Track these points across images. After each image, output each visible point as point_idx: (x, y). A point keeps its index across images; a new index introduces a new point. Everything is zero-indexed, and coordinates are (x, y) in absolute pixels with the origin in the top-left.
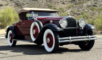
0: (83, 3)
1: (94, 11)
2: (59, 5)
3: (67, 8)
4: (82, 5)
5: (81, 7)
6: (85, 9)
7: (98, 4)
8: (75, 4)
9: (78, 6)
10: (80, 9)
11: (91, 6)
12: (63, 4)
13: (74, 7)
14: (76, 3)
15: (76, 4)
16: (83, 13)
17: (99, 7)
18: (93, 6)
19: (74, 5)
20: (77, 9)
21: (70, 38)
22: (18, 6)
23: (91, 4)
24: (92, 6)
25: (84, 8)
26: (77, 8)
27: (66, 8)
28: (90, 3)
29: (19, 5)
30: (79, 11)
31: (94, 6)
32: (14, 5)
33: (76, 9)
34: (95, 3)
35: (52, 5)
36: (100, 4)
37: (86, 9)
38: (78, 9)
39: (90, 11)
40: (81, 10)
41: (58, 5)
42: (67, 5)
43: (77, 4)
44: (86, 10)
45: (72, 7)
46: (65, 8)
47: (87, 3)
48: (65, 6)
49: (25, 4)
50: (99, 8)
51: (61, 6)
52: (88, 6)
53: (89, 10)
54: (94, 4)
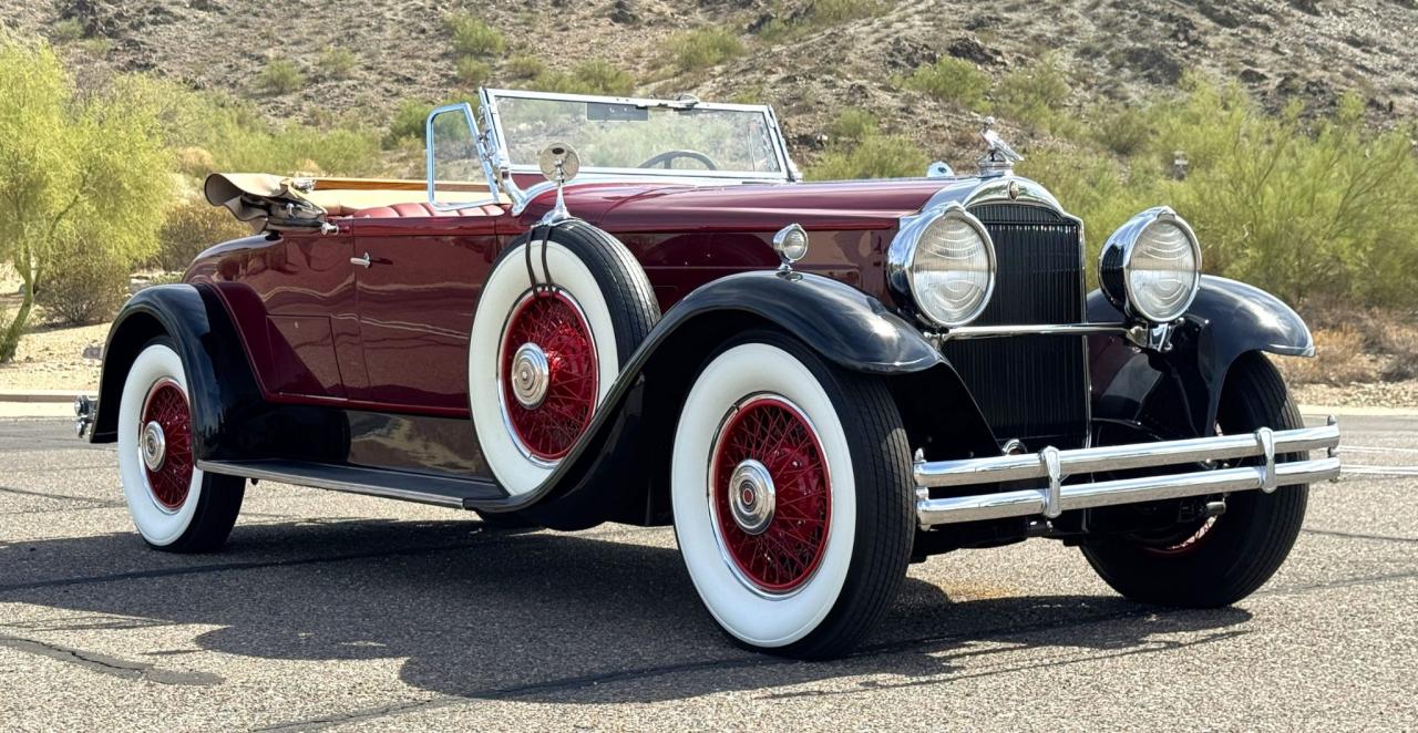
0: (838, 17)
1: (970, 105)
2: (575, 35)
3: (670, 69)
4: (833, 38)
5: (828, 66)
6: (871, 86)
7: (1002, 29)
8: (752, 29)
9: (795, 55)
10: (816, 85)
11: (932, 59)
12: (616, 19)
13: (743, 62)
14: (765, 19)
15: (765, 29)
16: (856, 132)
17: (1022, 62)
18: (954, 52)
19: (745, 42)
20: (784, 89)
21: (1055, 459)
22: (89, 32)
23: (930, 28)
24: (948, 58)
25: (860, 71)
26: (782, 73)
27: (654, 66)
28: (917, 20)
29: (109, 23)
30: (806, 109)
31: (963, 50)
32: (41, 16)
33: (767, 89)
34: (978, 24)
35: (493, 30)
36: (1032, 31)
37: (886, 88)
38: (790, 79)
39: (925, 108)
40: (828, 97)
41: (556, 36)
42: (661, 34)
43: (776, 24)
44: (885, 99)
45: (718, 55)
46: (642, 72)
47: (893, 16)
48: (644, 41)
49: (176, 10)
50: (1017, 74)
51: (601, 45)
52: (903, 57)
53: (911, 100)
54: (963, 33)
